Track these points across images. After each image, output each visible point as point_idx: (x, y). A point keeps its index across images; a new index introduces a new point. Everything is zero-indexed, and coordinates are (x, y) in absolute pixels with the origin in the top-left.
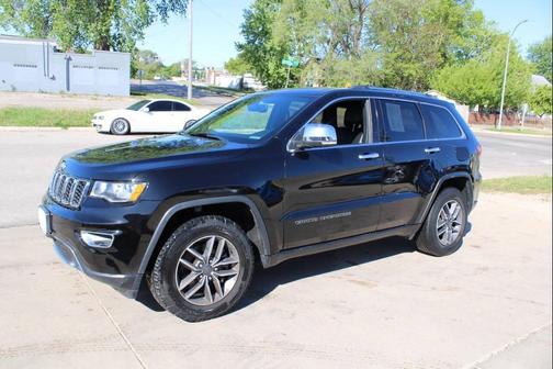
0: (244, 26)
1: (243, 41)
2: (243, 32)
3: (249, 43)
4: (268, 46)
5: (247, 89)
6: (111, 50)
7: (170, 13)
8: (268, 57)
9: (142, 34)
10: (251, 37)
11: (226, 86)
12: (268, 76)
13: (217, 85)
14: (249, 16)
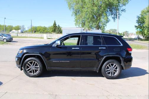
0: (137, 21)
1: (137, 25)
2: (137, 22)
3: (139, 25)
4: (145, 26)
5: (140, 39)
6: (100, 29)
7: (116, 19)
8: (145, 29)
9: (106, 25)
10: (140, 24)
11: (134, 38)
12: (145, 35)
13: (131, 38)
14: (139, 17)
